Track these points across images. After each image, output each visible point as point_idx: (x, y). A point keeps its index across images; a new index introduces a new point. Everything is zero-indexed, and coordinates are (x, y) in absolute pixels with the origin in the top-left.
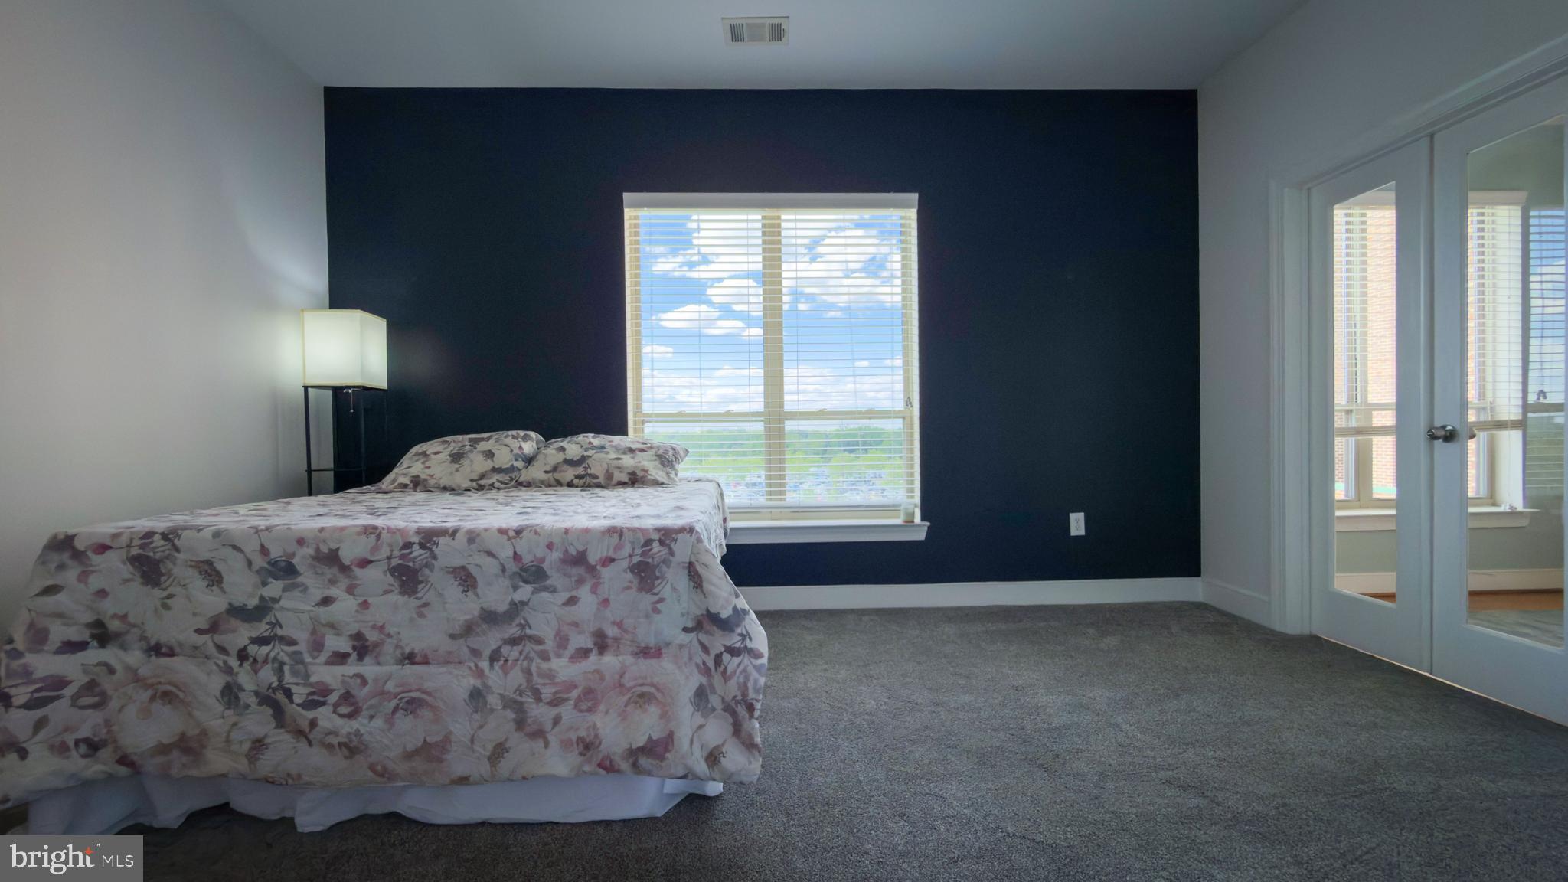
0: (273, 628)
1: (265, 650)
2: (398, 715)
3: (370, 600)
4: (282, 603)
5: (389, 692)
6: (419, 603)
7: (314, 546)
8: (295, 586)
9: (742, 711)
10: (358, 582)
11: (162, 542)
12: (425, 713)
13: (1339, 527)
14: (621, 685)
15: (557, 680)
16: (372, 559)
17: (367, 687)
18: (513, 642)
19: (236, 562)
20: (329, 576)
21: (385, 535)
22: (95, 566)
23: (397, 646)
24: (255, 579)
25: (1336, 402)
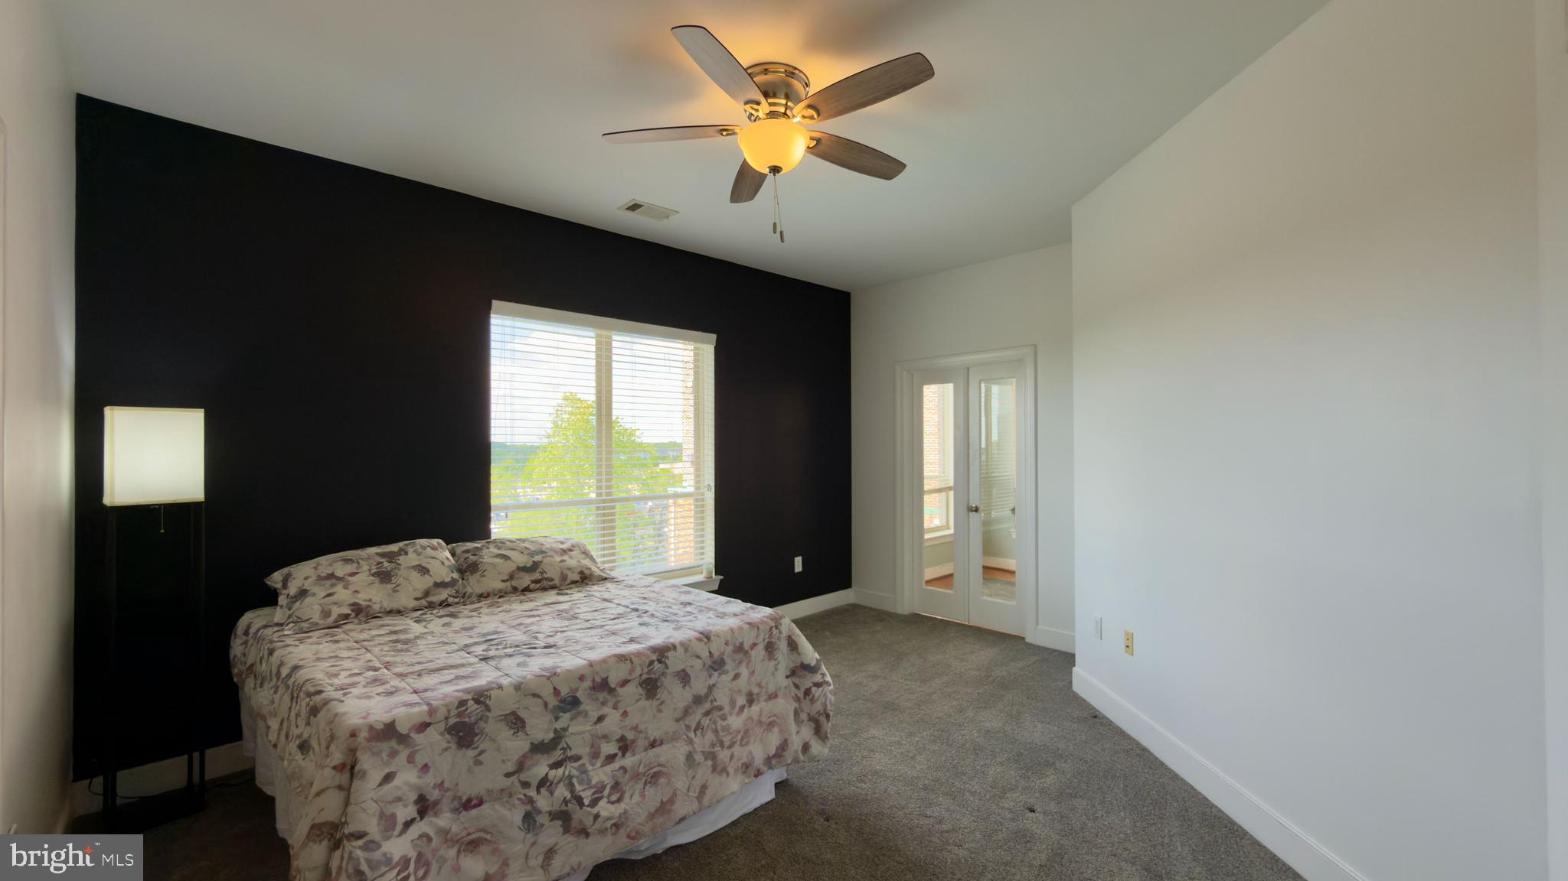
0: (564, 753)
1: (560, 771)
2: (647, 788)
3: (628, 709)
4: (571, 730)
5: (641, 773)
6: (658, 703)
7: (591, 679)
8: (579, 713)
9: (822, 719)
10: (620, 699)
11: (476, 706)
12: (662, 781)
13: (926, 544)
14: (760, 722)
15: (731, 731)
16: (629, 678)
17: (628, 774)
18: (707, 713)
19: (536, 706)
20: (601, 699)
21: (635, 660)
22: (419, 745)
23: (646, 738)
24: (550, 717)
25: (925, 474)
